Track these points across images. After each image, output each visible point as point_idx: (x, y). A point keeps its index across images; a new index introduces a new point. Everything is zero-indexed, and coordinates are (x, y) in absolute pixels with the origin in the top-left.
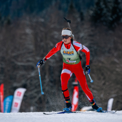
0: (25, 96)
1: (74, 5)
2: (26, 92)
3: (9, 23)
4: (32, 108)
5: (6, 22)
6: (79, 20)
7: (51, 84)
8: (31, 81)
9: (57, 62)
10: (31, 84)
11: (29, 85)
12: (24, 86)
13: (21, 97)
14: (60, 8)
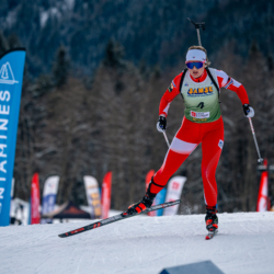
0: (185, 189)
1: (257, 46)
2: (186, 183)
3: (158, 76)
4: (196, 208)
5: (152, 75)
6: (266, 69)
7: (225, 170)
8: (194, 165)
9: (233, 135)
10: (193, 170)
11: (190, 171)
12: (183, 174)
13: (179, 191)
14: (236, 51)
